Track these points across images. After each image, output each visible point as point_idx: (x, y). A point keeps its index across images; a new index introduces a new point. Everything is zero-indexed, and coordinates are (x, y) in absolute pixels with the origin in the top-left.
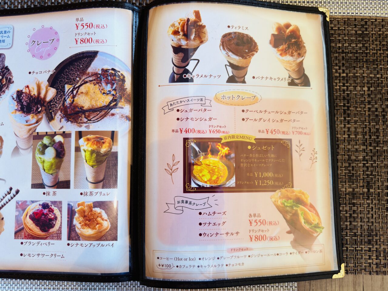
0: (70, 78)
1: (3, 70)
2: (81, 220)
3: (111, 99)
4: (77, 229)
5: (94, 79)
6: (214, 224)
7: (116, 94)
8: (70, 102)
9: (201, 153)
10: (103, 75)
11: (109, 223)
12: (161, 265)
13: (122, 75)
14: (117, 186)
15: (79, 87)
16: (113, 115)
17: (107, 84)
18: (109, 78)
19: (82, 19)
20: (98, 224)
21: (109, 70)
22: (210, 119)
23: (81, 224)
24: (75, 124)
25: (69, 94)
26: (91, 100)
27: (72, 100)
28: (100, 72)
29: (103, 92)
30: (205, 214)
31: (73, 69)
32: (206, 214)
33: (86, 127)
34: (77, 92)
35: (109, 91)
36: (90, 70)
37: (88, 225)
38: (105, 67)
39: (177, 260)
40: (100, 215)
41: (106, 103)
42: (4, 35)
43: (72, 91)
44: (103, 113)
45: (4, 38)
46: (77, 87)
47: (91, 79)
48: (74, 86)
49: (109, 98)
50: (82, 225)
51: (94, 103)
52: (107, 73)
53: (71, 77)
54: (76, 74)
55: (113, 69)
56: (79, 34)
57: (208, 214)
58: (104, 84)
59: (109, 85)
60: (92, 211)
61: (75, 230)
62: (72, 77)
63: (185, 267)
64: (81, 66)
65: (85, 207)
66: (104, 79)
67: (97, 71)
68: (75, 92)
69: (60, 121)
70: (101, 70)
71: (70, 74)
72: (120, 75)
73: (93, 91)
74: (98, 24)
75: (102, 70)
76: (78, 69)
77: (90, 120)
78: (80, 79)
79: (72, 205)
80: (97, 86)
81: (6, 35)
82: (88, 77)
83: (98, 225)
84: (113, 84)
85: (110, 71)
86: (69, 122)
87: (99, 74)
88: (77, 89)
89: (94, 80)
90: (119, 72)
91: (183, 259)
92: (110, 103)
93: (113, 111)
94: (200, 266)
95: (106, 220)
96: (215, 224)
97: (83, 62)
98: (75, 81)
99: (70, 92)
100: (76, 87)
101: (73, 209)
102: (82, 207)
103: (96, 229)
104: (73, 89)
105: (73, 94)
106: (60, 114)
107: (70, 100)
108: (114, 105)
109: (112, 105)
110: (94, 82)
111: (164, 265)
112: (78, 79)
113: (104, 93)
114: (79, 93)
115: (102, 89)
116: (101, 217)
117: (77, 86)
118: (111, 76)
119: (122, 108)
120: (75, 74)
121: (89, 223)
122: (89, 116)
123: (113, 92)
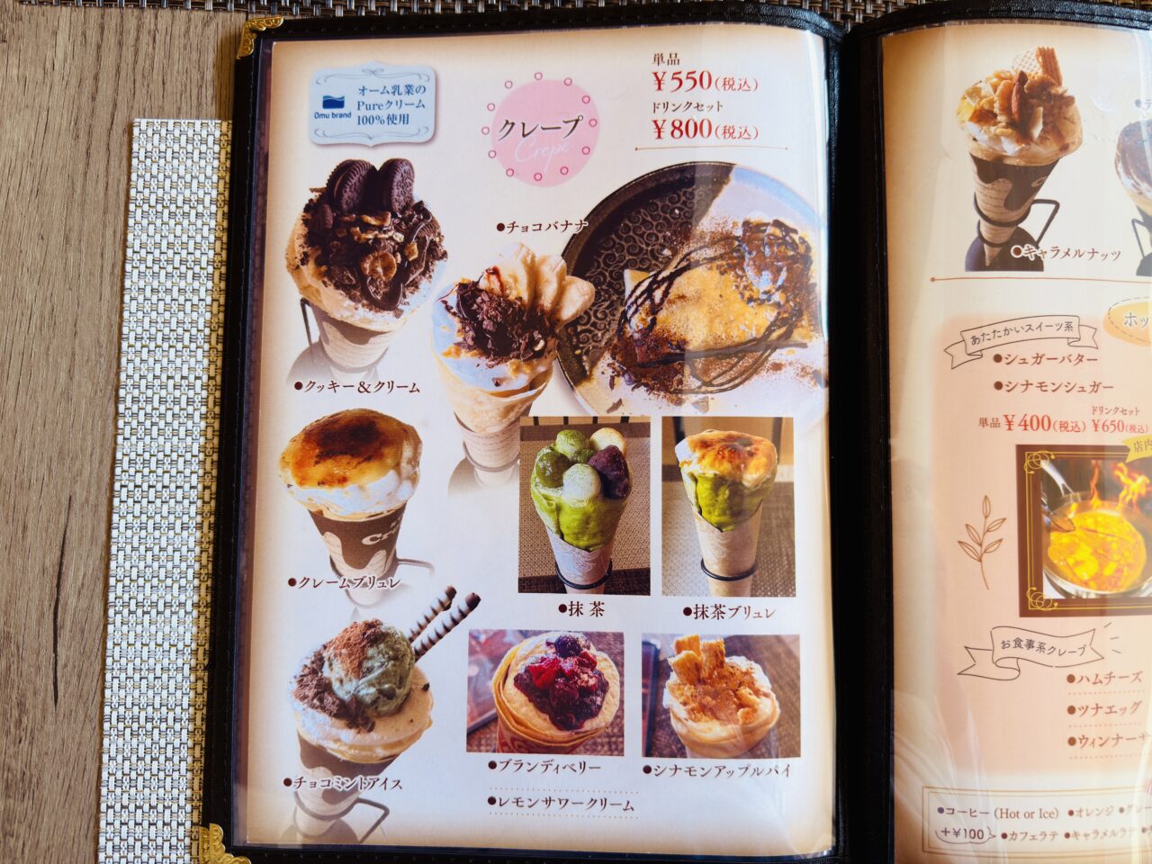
0: (641, 249)
1: (408, 213)
2: (689, 694)
3: (772, 319)
4: (673, 722)
5: (718, 253)
6: (1109, 710)
7: (787, 301)
8: (641, 326)
9: (1072, 494)
10: (749, 242)
11: (777, 704)
12: (952, 831)
13: (803, 241)
14: (795, 590)
15: (671, 279)
16: (777, 367)
17: (759, 270)
18: (767, 251)
19: (673, 56)
20: (741, 706)
21: (767, 225)
22: (1094, 386)
23: (689, 707)
24: (662, 393)
25: (640, 301)
26: (711, 321)
27: (649, 319)
28: (739, 232)
29: (747, 294)
30: (1085, 679)
31: (649, 219)
32: (1088, 680)
33: (695, 404)
34: (666, 293)
35: (765, 293)
36: (707, 224)
37: (711, 710)
38: (756, 217)
39: (1004, 815)
40: (747, 678)
41: (757, 330)
42: (406, 98)
43: (649, 292)
44: (748, 361)
45: (404, 110)
46: (664, 280)
47: (710, 253)
48: (656, 276)
49: (768, 315)
50: (693, 710)
51: (720, 330)
52: (761, 235)
53: (644, 246)
54: (660, 235)
55: (777, 224)
56: (666, 106)
57: (1092, 680)
58: (750, 272)
59: (767, 275)
60: (721, 664)
61: (669, 726)
62: (648, 245)
63: (1029, 837)
64: (677, 211)
65: (699, 655)
66: (750, 253)
67: (729, 227)
68: (658, 295)
69: (612, 385)
70: (740, 224)
71: (641, 236)
72: (797, 241)
73: (719, 293)
74: (729, 76)
75: (746, 224)
76: (665, 219)
77: (709, 384)
78: (675, 253)
79: (659, 647)
80: (731, 276)
81: (414, 98)
82: (701, 248)
83: (742, 710)
84: (779, 270)
85: (770, 230)
86: (643, 389)
87: (737, 238)
88: (666, 285)
89: (722, 257)
90: (795, 231)
91: (1021, 815)
92: (769, 330)
93: (778, 356)
94: (1071, 833)
95: (766, 695)
96: (1113, 710)
97: (683, 198)
98: (657, 259)
99: (642, 293)
100: (660, 277)
101: (661, 658)
102: (691, 652)
103: (736, 722)
104: (651, 284)
105: (652, 300)
106: (611, 361)
107: (643, 320)
108: (780, 337)
109: (775, 335)
110: (719, 262)
111: (962, 832)
112: (667, 252)
113: (751, 299)
114: (671, 296)
115: (745, 287)
116: (751, 685)
117: (665, 274)
118: (771, 245)
119: (804, 346)
120: (657, 238)
121: (714, 702)
122: (706, 371)
123: (778, 297)
